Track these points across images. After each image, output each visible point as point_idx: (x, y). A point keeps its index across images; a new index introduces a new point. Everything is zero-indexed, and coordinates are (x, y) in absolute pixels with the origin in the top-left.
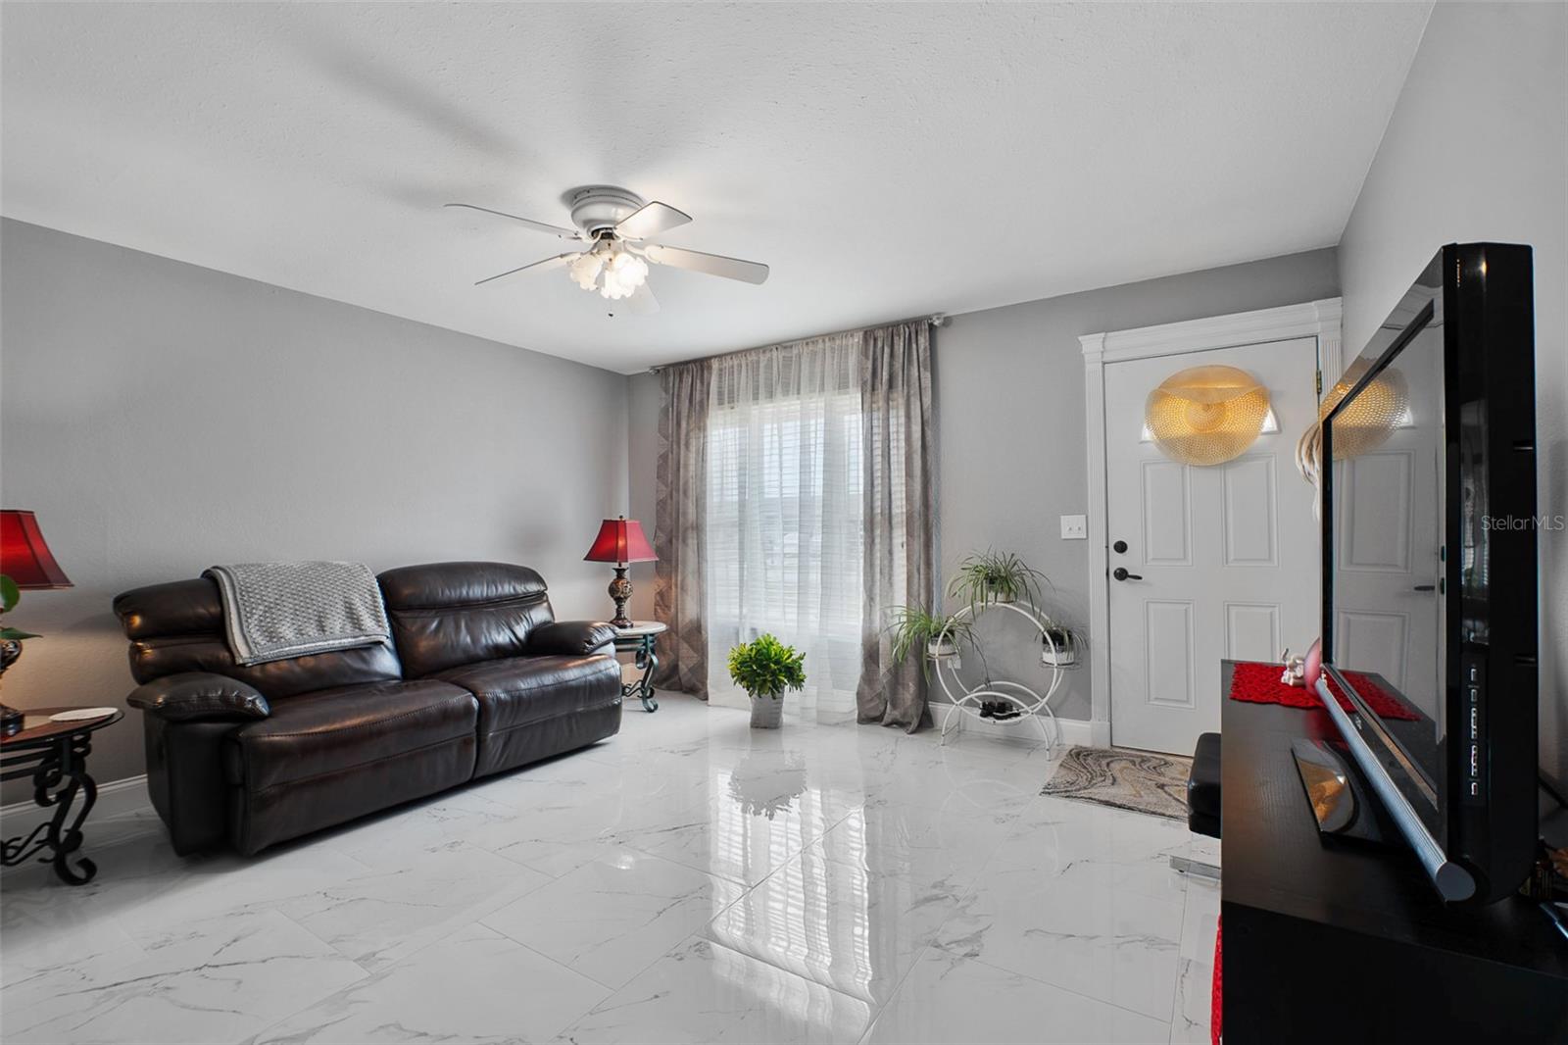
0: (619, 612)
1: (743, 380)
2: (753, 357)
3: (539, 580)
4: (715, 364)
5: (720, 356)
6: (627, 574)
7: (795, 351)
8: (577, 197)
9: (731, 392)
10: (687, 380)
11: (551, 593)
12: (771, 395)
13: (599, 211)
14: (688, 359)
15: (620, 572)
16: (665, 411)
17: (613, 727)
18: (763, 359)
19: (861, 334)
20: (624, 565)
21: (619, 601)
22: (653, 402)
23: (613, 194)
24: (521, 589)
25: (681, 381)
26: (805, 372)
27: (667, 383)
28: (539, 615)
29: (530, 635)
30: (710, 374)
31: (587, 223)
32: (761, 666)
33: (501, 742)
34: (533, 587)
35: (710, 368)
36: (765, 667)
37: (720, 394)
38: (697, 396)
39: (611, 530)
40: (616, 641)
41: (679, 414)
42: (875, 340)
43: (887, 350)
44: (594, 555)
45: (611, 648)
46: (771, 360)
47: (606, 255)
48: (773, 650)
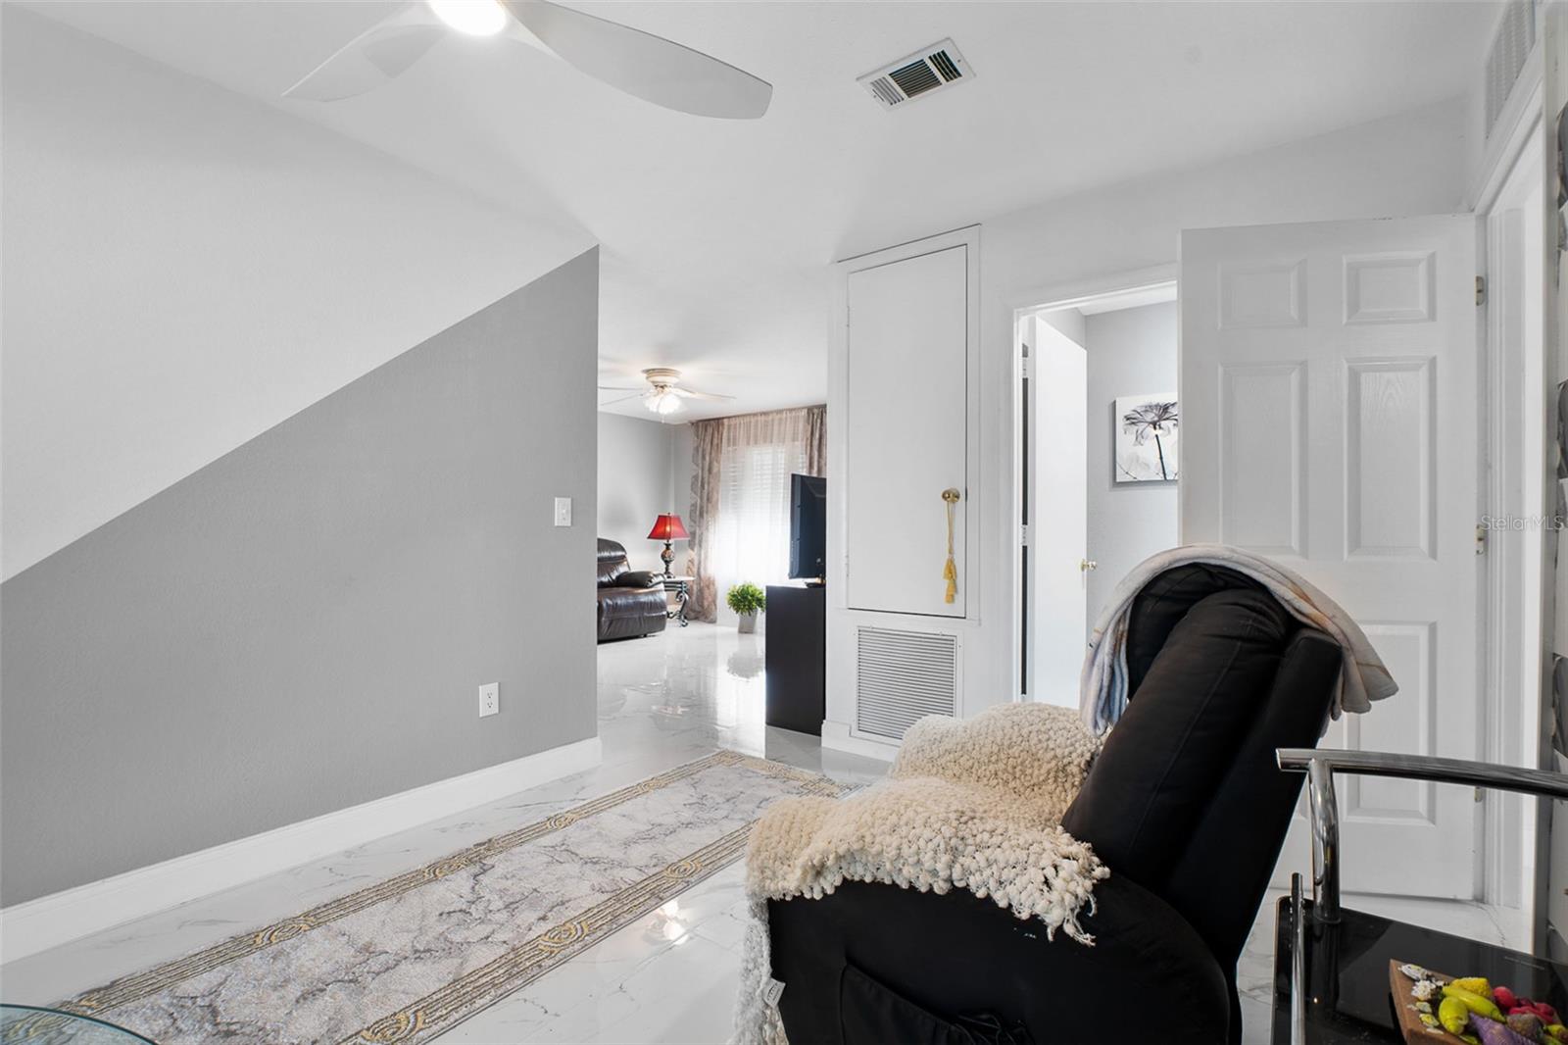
0: (667, 569)
1: (741, 433)
2: (747, 419)
3: (623, 549)
4: (725, 421)
5: (729, 418)
6: (672, 547)
7: (770, 417)
8: (649, 372)
9: (734, 439)
10: (710, 430)
11: (629, 557)
12: (756, 443)
13: (659, 379)
14: (711, 417)
15: (668, 546)
16: (697, 449)
17: (662, 628)
18: (753, 420)
19: (806, 410)
20: (670, 542)
21: (667, 563)
22: (690, 441)
23: (663, 371)
24: (613, 554)
25: (706, 430)
26: (776, 432)
27: (698, 431)
28: (623, 569)
29: (618, 578)
30: (723, 428)
31: (653, 382)
32: (743, 598)
33: (607, 624)
34: (620, 553)
35: (723, 424)
36: (746, 598)
37: (729, 439)
38: (715, 441)
39: (662, 520)
40: (664, 583)
41: (703, 450)
42: (813, 414)
43: (819, 421)
44: (654, 535)
45: (662, 586)
46: (757, 421)
47: (662, 395)
48: (750, 590)
